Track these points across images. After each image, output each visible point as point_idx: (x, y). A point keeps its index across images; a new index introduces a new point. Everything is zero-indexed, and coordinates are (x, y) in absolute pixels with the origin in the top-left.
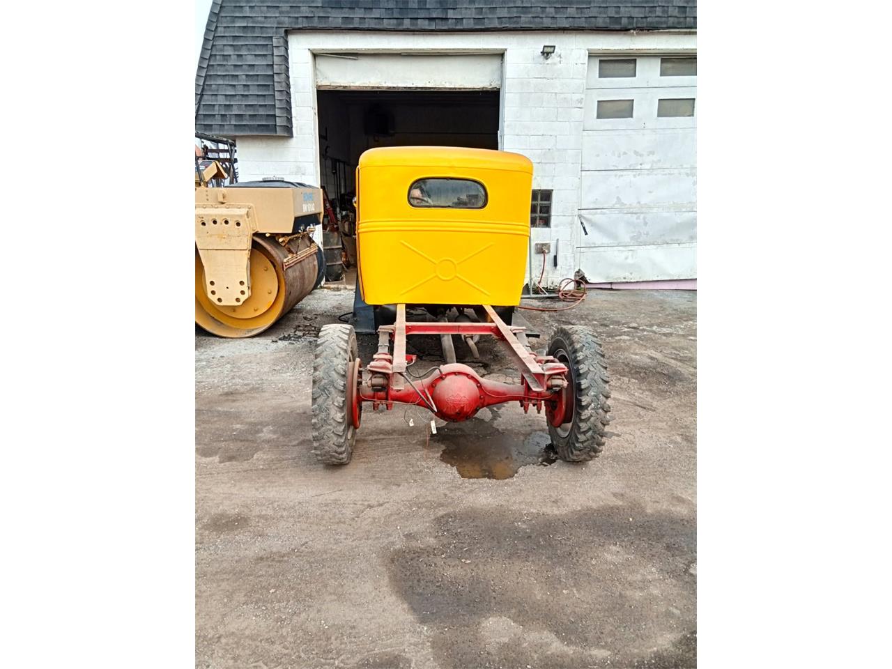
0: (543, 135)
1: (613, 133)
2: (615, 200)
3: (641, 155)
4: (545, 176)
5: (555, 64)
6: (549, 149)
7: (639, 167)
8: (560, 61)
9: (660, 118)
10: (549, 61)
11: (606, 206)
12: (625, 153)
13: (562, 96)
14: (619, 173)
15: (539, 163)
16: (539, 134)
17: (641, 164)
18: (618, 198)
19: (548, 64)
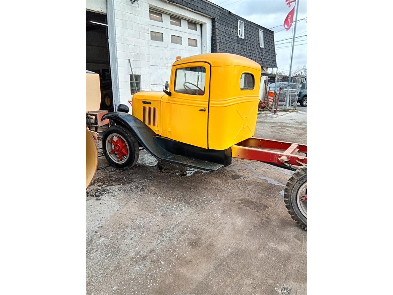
0: (134, 45)
1: (157, 48)
2: (160, 80)
3: (168, 60)
4: (137, 67)
5: (136, 7)
6: (138, 53)
7: (167, 65)
8: (138, 7)
9: (172, 44)
10: (133, 5)
11: (157, 83)
12: (162, 58)
13: (141, 25)
14: (161, 67)
15: (134, 60)
16: (132, 44)
17: (168, 64)
18: (161, 79)
19: (133, 6)
